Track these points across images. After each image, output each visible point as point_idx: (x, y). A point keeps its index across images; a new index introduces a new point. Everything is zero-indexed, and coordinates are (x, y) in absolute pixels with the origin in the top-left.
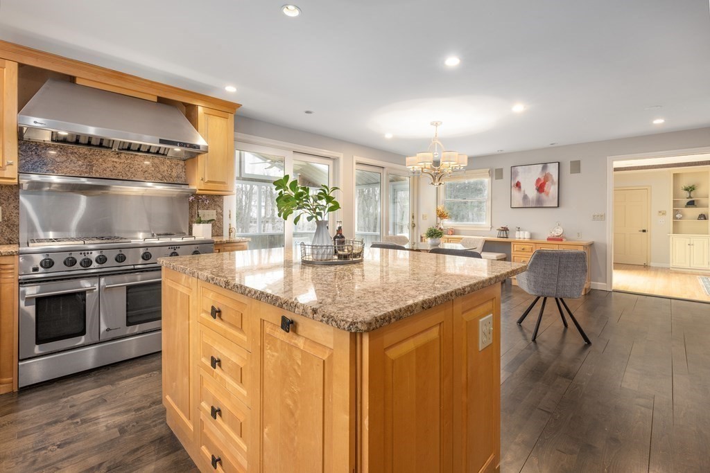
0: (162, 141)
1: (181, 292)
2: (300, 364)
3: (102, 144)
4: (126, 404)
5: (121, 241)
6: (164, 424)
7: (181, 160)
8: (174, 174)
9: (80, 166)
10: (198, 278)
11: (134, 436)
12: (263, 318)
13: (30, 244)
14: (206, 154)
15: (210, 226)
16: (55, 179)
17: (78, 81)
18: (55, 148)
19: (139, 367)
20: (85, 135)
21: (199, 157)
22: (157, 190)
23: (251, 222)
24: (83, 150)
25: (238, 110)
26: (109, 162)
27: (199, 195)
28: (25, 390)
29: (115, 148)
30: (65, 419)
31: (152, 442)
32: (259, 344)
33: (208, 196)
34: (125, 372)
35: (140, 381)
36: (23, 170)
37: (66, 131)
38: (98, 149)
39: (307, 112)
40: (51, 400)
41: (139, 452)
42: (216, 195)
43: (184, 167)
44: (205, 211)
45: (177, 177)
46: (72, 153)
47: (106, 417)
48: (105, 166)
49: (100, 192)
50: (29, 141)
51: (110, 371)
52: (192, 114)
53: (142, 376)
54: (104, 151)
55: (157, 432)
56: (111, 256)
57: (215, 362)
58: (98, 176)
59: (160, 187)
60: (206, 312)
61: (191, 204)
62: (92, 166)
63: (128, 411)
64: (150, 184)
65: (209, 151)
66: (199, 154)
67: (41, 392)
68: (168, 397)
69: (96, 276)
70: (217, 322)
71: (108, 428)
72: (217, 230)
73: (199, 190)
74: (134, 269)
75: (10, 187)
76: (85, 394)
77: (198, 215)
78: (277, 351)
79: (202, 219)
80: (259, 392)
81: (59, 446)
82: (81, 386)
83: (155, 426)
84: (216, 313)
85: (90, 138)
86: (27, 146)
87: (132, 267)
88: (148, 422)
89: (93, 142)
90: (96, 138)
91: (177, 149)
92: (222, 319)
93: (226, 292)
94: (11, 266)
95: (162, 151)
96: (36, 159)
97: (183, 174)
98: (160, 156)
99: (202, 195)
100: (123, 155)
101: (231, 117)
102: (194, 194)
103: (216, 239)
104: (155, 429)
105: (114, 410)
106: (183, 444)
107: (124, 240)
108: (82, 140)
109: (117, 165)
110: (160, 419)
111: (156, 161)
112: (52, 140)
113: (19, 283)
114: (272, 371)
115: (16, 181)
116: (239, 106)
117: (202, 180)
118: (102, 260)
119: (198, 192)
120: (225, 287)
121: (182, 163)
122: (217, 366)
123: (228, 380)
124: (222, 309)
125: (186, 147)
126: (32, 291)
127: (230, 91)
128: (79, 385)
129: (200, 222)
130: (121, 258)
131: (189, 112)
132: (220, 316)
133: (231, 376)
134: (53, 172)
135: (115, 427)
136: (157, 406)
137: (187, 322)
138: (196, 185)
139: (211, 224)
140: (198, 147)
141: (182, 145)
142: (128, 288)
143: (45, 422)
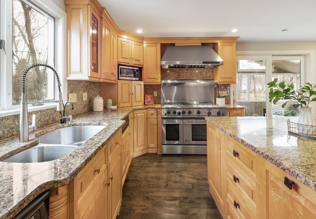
0: (204, 63)
1: (216, 136)
2: (302, 214)
3: (182, 67)
4: (193, 175)
5: (189, 105)
6: (208, 192)
7: (211, 69)
8: (208, 75)
9: (176, 76)
10: (225, 132)
11: (197, 191)
12: (267, 169)
13: (164, 105)
14: (222, 65)
15: (224, 99)
16: (169, 82)
17: (176, 45)
18: (169, 70)
19: (197, 160)
20: (177, 65)
21: (219, 67)
22: (202, 83)
23: (241, 93)
24: (177, 69)
25: (238, 40)
26: (185, 73)
27: (219, 84)
28: (164, 155)
29: (187, 68)
30: (175, 172)
31: (205, 198)
32: (265, 184)
33: (223, 84)
34: (192, 160)
35: (198, 166)
36: (162, 79)
37: (172, 64)
38: (181, 69)
39: (283, 30)
40: (170, 162)
41: (200, 200)
42: (227, 84)
43: (212, 72)
44: (222, 92)
45: (209, 77)
46: (174, 71)
47: (187, 177)
48: (183, 75)
49: (182, 85)
50: (163, 69)
51: (187, 157)
52: (216, 47)
53: (198, 164)
54: (183, 69)
55: (206, 194)
56: (187, 111)
57: (236, 179)
58: (181, 79)
59: (202, 82)
60: (230, 151)
61: (215, 89)
62: (180, 75)
63: (194, 178)
64: (198, 81)
65: (224, 64)
66: (219, 65)
67: (167, 158)
68: (210, 180)
69: (182, 119)
70: (236, 158)
71: (188, 183)
72: (228, 102)
73: (219, 82)
74: (194, 117)
75: (159, 85)
76: (180, 164)
77: (219, 94)
78: (280, 195)
79: (220, 96)
80: (265, 211)
81: (174, 182)
82: (179, 160)
83: (205, 190)
84: (236, 154)
85: (179, 65)
86: (163, 70)
87: (193, 117)
88: (202, 187)
89: (180, 66)
90: (181, 65)
91: (210, 65)
92: (239, 158)
93: (242, 145)
94: (160, 112)
95: (203, 66)
96: (165, 75)
97: (212, 75)
98: (202, 68)
99: (220, 84)
100: (189, 70)
101: (234, 44)
102: (217, 84)
103: (228, 106)
104: (205, 192)
105: (190, 175)
106: (218, 207)
107: (191, 105)
108: (177, 66)
109: (187, 74)
110: (207, 188)
111: (201, 70)
112: (169, 68)
113: (162, 118)
114: (276, 205)
115: (160, 83)
116: (238, 37)
117: (220, 77)
118: (184, 113)
119: (219, 83)
120: (241, 143)
121: (211, 70)
122: (237, 181)
123: (243, 191)
124: (239, 152)
125: (214, 63)
126: (165, 122)
127: (234, 32)
128: (178, 159)
129: (219, 97)
130: (190, 113)
131: (214, 46)
132: (238, 156)
133: (246, 191)
134: (169, 79)
135: (191, 184)
136: (205, 181)
137: (220, 151)
138: (218, 80)
139: (224, 98)
140: (219, 62)
141: (212, 63)
142: (192, 125)
143: (169, 170)
